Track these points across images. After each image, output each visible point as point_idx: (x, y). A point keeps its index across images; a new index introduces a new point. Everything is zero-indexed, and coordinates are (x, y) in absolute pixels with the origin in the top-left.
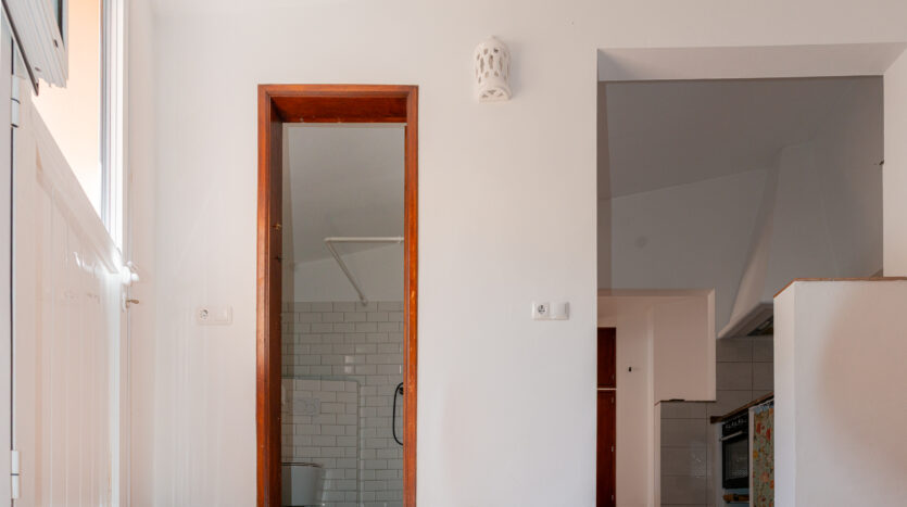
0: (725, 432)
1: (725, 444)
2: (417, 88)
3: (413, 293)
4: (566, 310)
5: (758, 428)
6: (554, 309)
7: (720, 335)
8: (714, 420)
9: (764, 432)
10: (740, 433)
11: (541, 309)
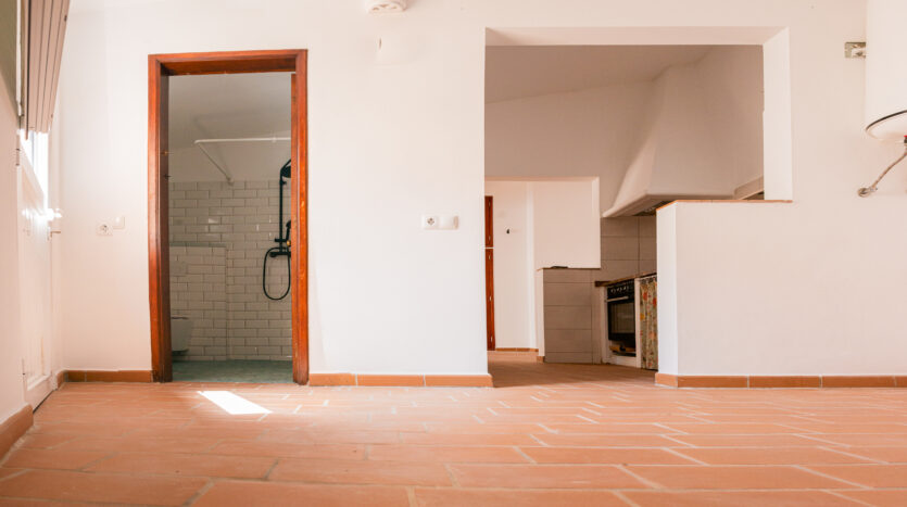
0: (610, 295)
1: (610, 306)
2: (306, 51)
3: (303, 204)
4: (456, 222)
5: (644, 297)
6: (443, 220)
7: (606, 214)
8: (598, 284)
9: (650, 300)
10: (626, 298)
11: (431, 221)
